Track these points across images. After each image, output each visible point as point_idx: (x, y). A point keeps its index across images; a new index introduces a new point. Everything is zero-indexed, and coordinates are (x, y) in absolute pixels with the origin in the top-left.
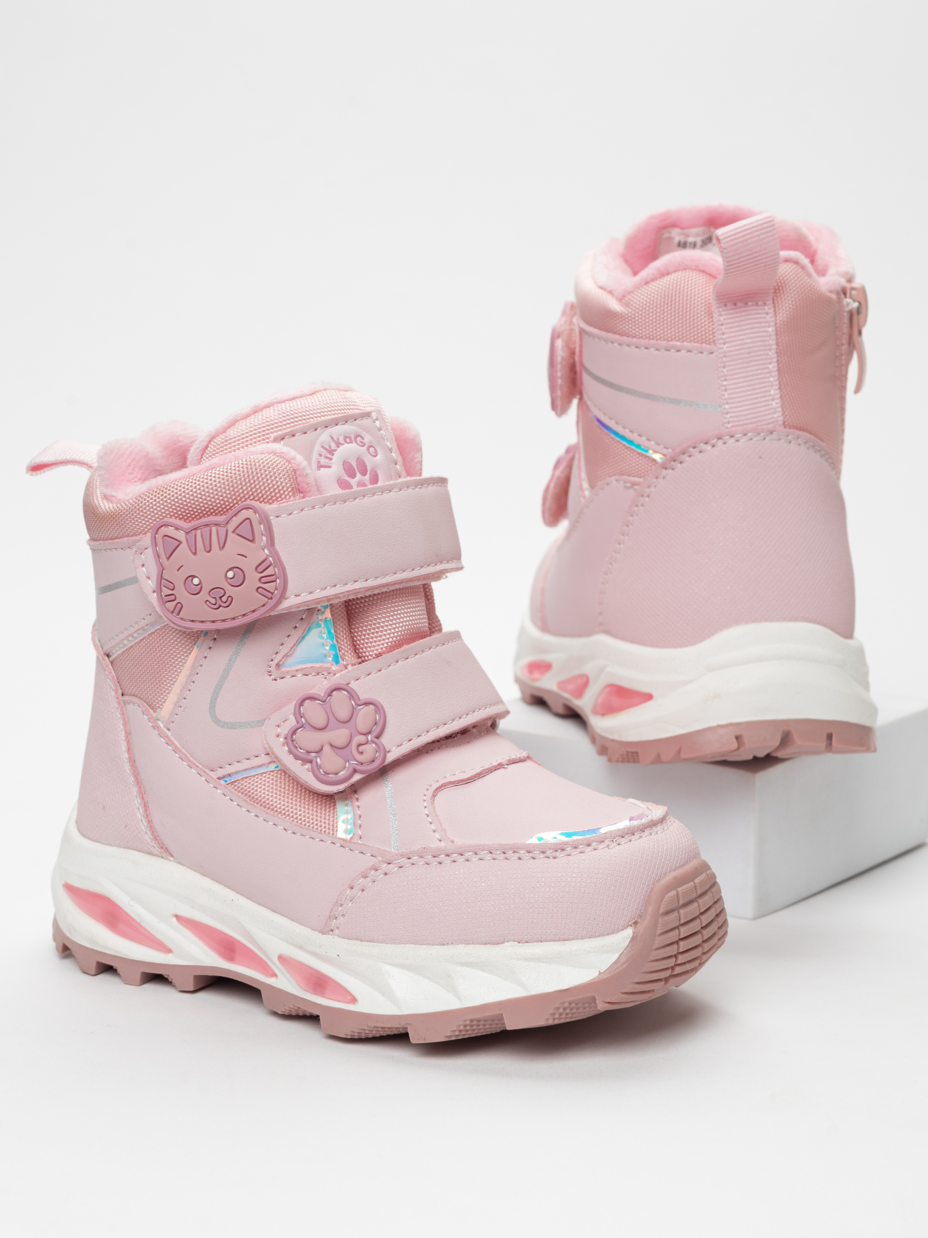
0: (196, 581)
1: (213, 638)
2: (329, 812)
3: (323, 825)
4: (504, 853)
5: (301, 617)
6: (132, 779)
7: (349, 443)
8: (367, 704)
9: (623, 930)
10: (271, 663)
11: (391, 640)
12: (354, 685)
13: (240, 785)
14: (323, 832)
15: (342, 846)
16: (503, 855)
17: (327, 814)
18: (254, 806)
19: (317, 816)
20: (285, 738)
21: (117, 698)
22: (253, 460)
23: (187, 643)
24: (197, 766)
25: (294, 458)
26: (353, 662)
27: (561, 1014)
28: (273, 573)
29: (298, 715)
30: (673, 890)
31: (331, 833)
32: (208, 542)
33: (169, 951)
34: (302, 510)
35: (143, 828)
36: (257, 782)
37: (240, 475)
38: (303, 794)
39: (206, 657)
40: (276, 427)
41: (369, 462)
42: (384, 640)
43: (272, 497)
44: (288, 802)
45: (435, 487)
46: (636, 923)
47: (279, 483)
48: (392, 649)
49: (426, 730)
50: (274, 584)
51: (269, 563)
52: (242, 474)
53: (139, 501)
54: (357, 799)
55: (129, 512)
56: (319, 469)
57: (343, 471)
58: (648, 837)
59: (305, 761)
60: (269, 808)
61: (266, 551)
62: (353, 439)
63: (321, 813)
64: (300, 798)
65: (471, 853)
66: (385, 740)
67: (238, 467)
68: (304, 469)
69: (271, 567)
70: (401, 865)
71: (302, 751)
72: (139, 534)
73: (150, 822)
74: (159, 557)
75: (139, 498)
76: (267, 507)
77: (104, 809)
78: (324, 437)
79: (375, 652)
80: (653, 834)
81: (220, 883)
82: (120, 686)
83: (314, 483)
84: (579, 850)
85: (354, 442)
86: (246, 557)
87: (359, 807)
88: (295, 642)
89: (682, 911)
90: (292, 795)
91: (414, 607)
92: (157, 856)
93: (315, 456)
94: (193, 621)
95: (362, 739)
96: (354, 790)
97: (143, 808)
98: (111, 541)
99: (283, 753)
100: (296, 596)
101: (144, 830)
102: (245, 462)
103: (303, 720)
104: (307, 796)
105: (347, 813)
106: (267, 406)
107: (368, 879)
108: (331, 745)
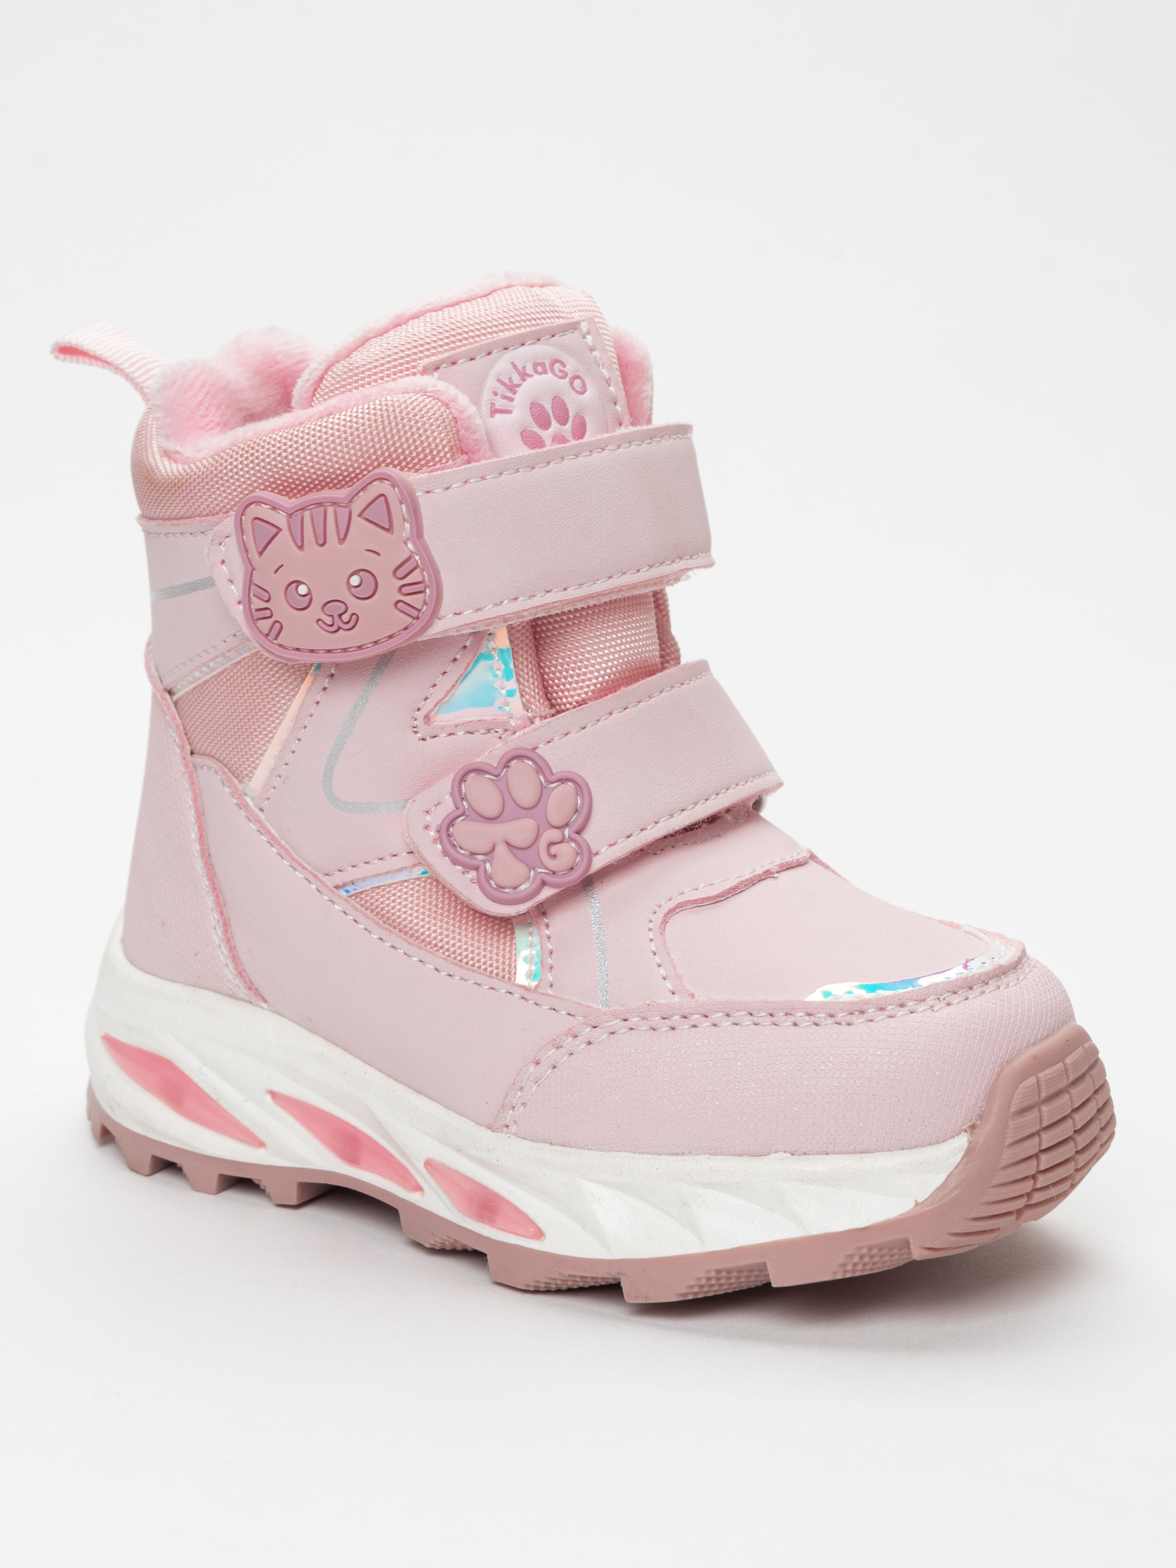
0: (303, 590)
1: (329, 673)
2: (505, 943)
3: (495, 965)
4: (771, 1015)
5: (463, 645)
6: (205, 882)
7: (540, 374)
8: (563, 780)
9: (953, 1137)
10: (417, 713)
11: (600, 679)
12: (543, 751)
13: (368, 898)
14: (494, 975)
15: (523, 998)
16: (769, 1018)
17: (502, 947)
18: (390, 932)
19: (485, 950)
20: (438, 831)
21: (184, 758)
22: (390, 403)
23: (290, 681)
24: (304, 868)
25: (455, 400)
26: (543, 714)
27: (855, 1265)
28: (420, 580)
29: (458, 796)
30: (1031, 1076)
31: (507, 976)
32: (322, 530)
33: (261, 1144)
34: (466, 482)
35: (222, 957)
36: (394, 895)
37: (370, 426)
38: (465, 915)
39: (318, 703)
40: (428, 350)
41: (573, 402)
42: (590, 679)
43: (420, 460)
44: (441, 927)
45: (671, 440)
46: (973, 1127)
47: (431, 439)
48: (602, 694)
49: (654, 820)
50: (421, 596)
51: (415, 565)
52: (374, 425)
53: (217, 462)
54: (547, 926)
55: (203, 479)
56: (492, 416)
57: (530, 417)
58: (994, 992)
59: (468, 868)
60: (412, 936)
61: (410, 546)
62: (548, 366)
63: (491, 945)
64: (460, 921)
65: (720, 1014)
66: (589, 835)
67: (368, 413)
68: (469, 417)
69: (417, 571)
70: (612, 1031)
71: (463, 852)
72: (217, 513)
73: (232, 949)
74: (247, 551)
75: (216, 457)
76: (411, 478)
77: (163, 925)
78: (502, 365)
79: (576, 698)
80: (1001, 988)
81: (338, 1046)
82: (188, 739)
83: (486, 439)
84: (887, 1013)
85: (549, 371)
86: (379, 554)
87: (549, 938)
88: (453, 683)
89: (1044, 1108)
90: (448, 917)
91: (637, 628)
92: (242, 1000)
93: (487, 395)
94: (298, 649)
95: (555, 835)
96: (542, 911)
97: (222, 928)
98: (175, 522)
99: (433, 853)
100: (455, 614)
101: (224, 961)
102: (378, 407)
103: (465, 803)
104: (471, 918)
105: (531, 945)
106: (415, 317)
107: (562, 1051)
108: (508, 844)
